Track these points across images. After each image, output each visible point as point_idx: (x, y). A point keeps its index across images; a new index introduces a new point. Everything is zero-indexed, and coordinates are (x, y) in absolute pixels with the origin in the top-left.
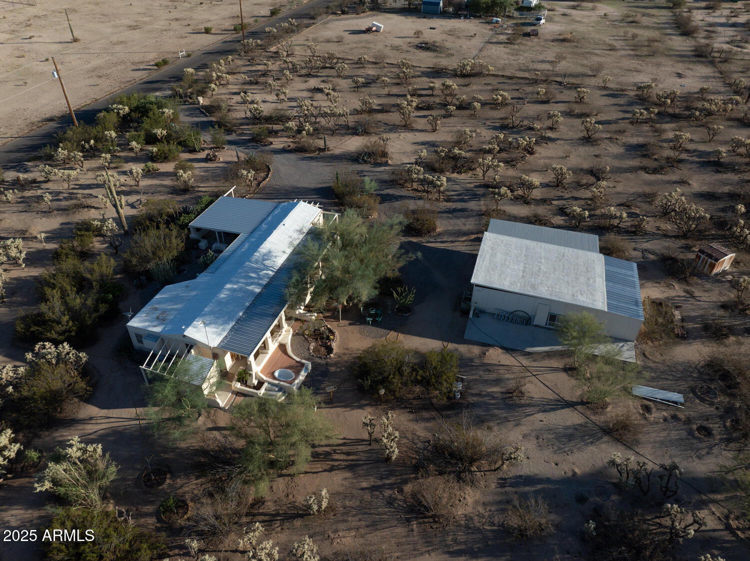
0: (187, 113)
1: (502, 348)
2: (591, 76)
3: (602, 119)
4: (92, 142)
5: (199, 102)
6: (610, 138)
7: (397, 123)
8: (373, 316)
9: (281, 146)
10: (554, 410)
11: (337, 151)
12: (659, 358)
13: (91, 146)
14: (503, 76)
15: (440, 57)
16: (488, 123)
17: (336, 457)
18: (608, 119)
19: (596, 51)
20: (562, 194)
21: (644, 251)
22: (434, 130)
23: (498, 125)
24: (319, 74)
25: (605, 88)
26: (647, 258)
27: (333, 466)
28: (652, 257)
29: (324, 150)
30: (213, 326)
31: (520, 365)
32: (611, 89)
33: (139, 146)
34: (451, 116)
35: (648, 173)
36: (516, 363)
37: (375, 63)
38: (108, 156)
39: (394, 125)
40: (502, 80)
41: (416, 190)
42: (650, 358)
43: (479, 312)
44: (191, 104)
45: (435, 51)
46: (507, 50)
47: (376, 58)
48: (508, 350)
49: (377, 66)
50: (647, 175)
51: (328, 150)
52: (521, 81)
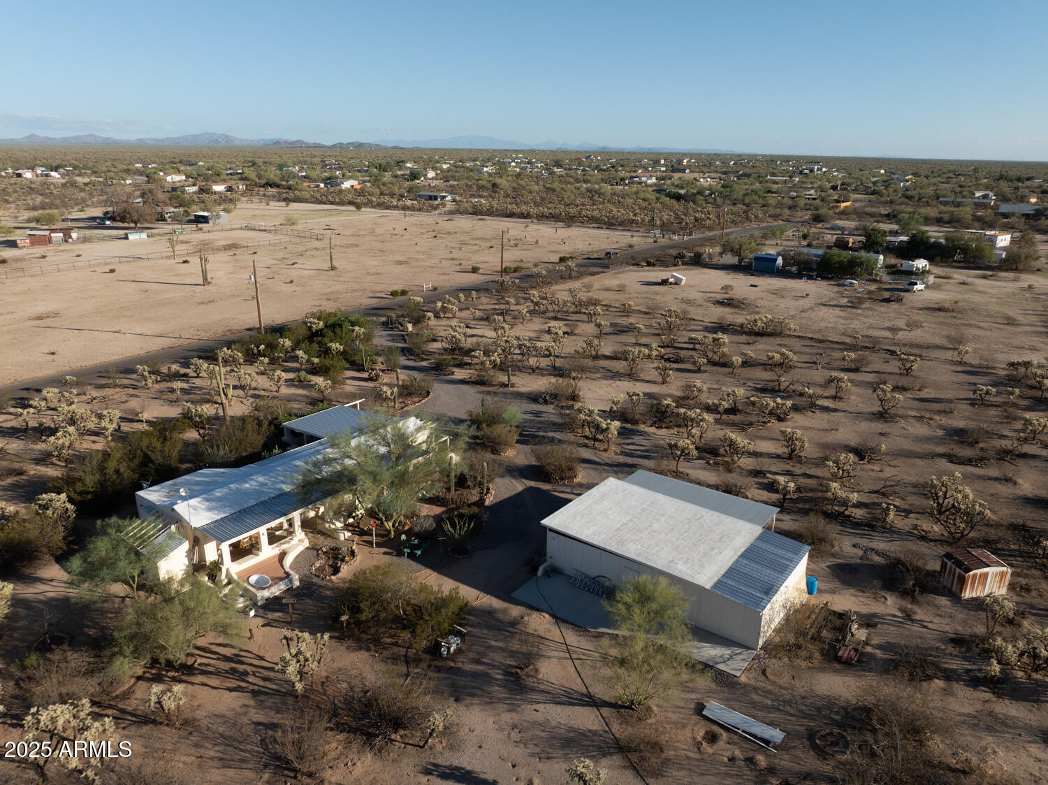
0: (389, 338)
1: (553, 616)
2: (950, 349)
3: (927, 396)
4: (262, 347)
5: (407, 329)
6: (922, 417)
7: (622, 371)
8: (413, 547)
9: (461, 377)
10: (573, 704)
11: (523, 389)
12: (785, 680)
13: (259, 351)
14: (812, 338)
15: (738, 314)
16: (749, 384)
17: (251, 679)
18: (938, 396)
19: (982, 324)
20: (791, 469)
21: (867, 549)
22: (664, 382)
23: (759, 386)
24: (569, 318)
25: (961, 363)
26: (868, 559)
27: (240, 686)
28: (877, 559)
29: (507, 385)
30: (216, 512)
31: (562, 641)
32: (972, 366)
33: (306, 357)
34: (699, 371)
35: (951, 462)
36: (558, 638)
37: (646, 313)
38: (266, 360)
39: (617, 372)
40: (809, 342)
41: (587, 437)
42: (771, 677)
43: (554, 571)
44: (401, 331)
45: (737, 307)
46: (843, 314)
47: (648, 308)
48: (558, 619)
49: (647, 316)
50: (949, 464)
51: (512, 387)
52: (835, 346)
